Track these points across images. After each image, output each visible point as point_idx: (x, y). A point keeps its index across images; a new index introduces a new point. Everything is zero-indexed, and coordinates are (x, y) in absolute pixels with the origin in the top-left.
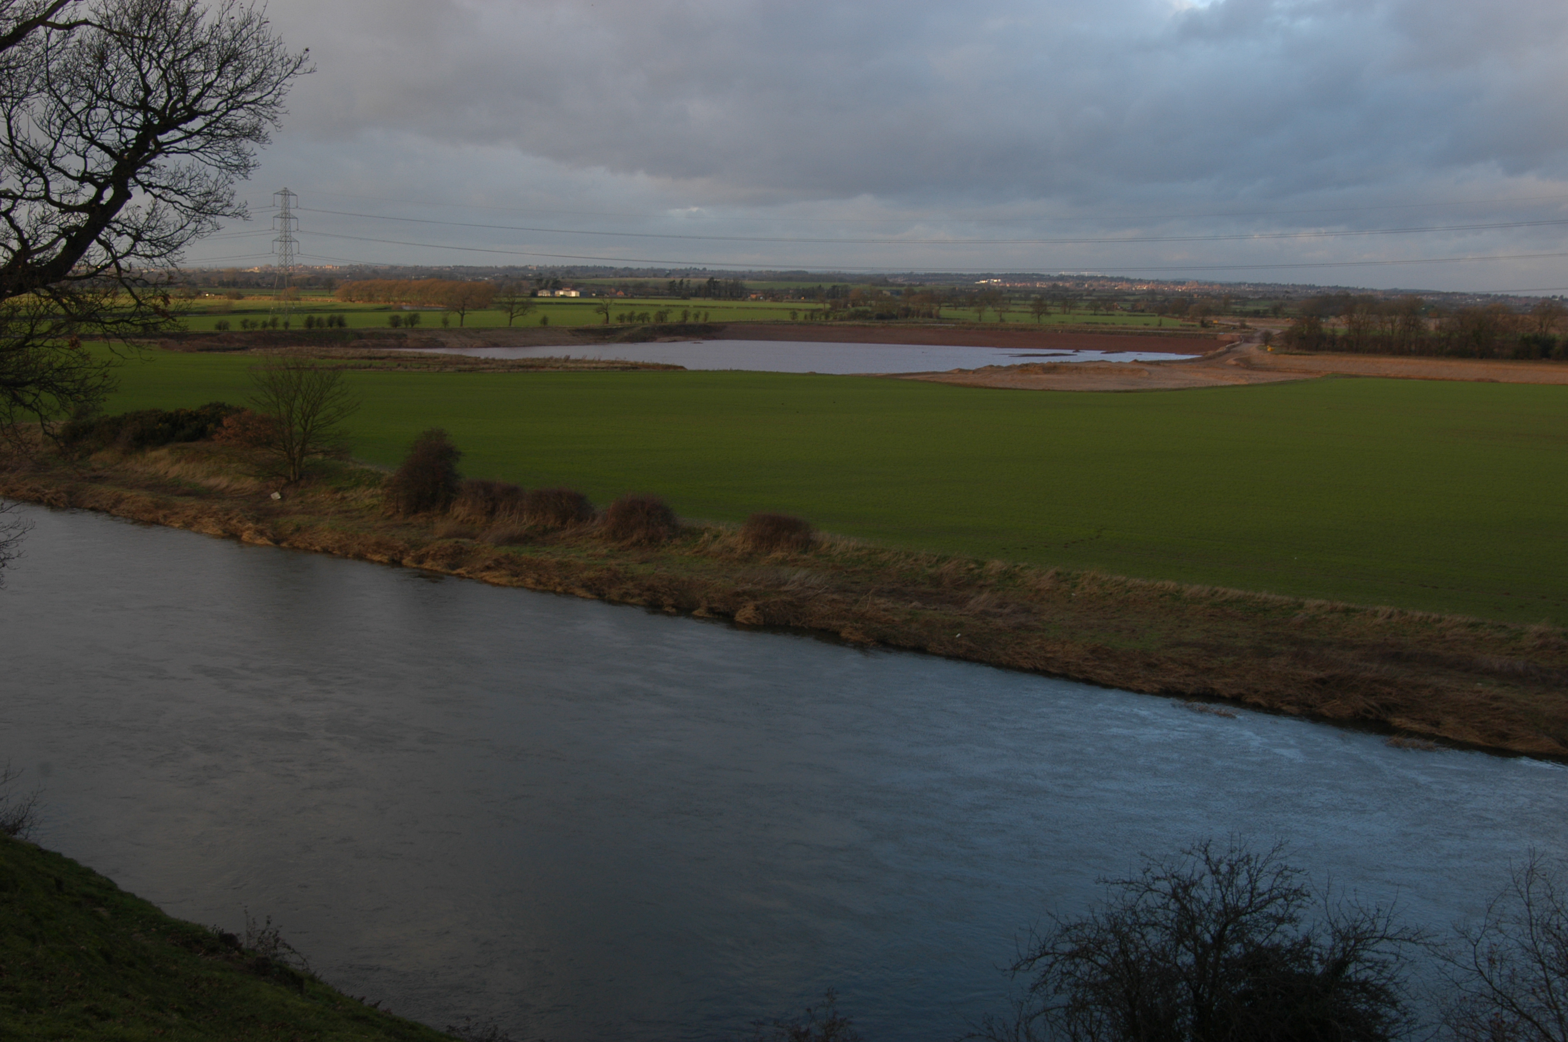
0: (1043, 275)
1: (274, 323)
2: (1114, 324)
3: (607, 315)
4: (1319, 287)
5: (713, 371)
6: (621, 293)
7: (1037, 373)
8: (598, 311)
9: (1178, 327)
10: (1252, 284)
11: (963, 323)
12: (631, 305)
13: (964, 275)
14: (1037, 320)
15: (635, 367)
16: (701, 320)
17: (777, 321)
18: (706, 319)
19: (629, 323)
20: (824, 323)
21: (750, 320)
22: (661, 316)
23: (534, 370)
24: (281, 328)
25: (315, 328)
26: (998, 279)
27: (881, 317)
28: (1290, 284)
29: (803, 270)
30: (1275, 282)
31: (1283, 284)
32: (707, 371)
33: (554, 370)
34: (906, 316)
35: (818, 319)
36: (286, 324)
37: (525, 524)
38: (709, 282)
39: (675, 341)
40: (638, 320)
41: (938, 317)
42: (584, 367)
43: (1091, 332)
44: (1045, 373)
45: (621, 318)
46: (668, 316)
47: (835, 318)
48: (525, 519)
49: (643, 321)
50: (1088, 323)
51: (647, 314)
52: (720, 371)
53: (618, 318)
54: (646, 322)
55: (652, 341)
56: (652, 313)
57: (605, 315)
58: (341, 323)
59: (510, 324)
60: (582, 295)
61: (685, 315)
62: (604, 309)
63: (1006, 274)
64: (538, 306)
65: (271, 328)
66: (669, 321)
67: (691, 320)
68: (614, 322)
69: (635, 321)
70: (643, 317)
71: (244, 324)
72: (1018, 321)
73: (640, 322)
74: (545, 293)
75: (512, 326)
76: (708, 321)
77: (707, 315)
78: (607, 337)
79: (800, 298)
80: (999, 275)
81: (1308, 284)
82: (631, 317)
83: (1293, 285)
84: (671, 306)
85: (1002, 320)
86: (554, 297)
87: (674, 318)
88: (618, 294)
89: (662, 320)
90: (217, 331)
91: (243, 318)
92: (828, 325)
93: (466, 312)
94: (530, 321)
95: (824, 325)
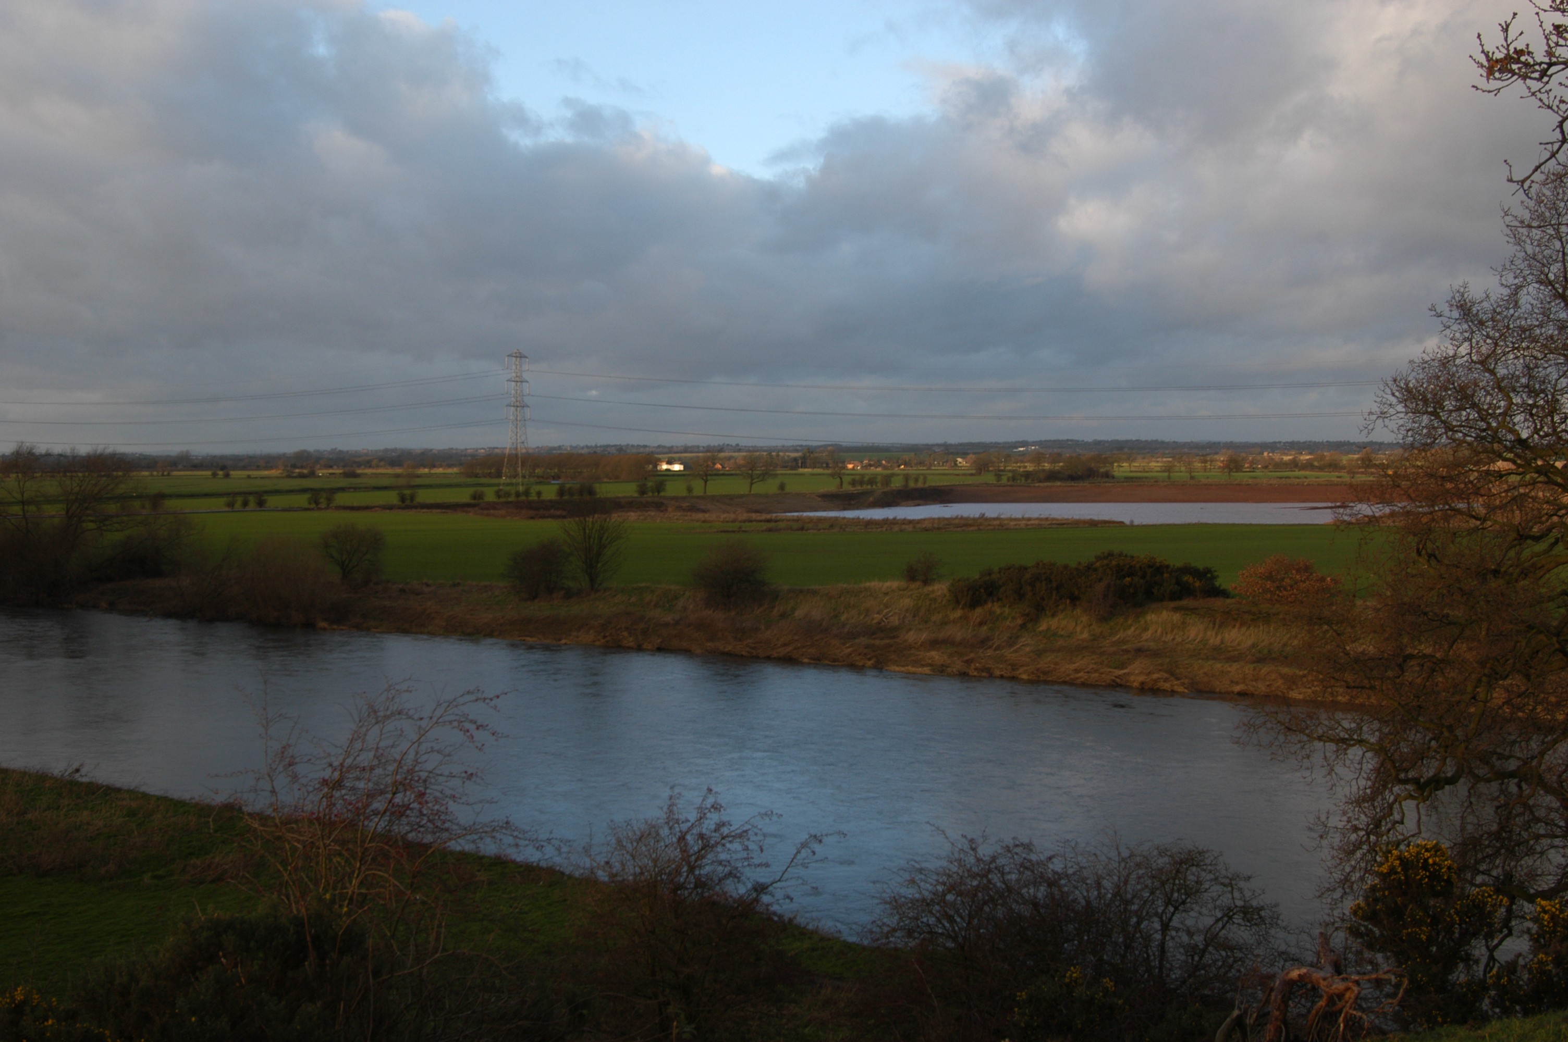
0: (1078, 441)
1: (527, 493)
3: (841, 479)
8: (833, 476)
13: (999, 444)
16: (920, 485)
17: (987, 483)
18: (924, 483)
19: (860, 488)
20: (1031, 485)
22: (886, 480)
24: (533, 497)
25: (566, 497)
26: (1034, 446)
36: (539, 494)
51: (874, 478)
54: (874, 487)
58: (591, 492)
61: (907, 479)
63: (1041, 441)
65: (523, 498)
66: (893, 485)
67: (912, 484)
68: (847, 488)
69: (865, 486)
70: (872, 481)
71: (498, 494)
73: (869, 487)
75: (752, 492)
76: (927, 485)
77: (925, 479)
80: (1034, 442)
82: (861, 482)
87: (897, 484)
89: (887, 484)
90: (473, 501)
91: (496, 488)
92: (1039, 486)
93: (709, 478)
94: (769, 487)
95: (1034, 486)
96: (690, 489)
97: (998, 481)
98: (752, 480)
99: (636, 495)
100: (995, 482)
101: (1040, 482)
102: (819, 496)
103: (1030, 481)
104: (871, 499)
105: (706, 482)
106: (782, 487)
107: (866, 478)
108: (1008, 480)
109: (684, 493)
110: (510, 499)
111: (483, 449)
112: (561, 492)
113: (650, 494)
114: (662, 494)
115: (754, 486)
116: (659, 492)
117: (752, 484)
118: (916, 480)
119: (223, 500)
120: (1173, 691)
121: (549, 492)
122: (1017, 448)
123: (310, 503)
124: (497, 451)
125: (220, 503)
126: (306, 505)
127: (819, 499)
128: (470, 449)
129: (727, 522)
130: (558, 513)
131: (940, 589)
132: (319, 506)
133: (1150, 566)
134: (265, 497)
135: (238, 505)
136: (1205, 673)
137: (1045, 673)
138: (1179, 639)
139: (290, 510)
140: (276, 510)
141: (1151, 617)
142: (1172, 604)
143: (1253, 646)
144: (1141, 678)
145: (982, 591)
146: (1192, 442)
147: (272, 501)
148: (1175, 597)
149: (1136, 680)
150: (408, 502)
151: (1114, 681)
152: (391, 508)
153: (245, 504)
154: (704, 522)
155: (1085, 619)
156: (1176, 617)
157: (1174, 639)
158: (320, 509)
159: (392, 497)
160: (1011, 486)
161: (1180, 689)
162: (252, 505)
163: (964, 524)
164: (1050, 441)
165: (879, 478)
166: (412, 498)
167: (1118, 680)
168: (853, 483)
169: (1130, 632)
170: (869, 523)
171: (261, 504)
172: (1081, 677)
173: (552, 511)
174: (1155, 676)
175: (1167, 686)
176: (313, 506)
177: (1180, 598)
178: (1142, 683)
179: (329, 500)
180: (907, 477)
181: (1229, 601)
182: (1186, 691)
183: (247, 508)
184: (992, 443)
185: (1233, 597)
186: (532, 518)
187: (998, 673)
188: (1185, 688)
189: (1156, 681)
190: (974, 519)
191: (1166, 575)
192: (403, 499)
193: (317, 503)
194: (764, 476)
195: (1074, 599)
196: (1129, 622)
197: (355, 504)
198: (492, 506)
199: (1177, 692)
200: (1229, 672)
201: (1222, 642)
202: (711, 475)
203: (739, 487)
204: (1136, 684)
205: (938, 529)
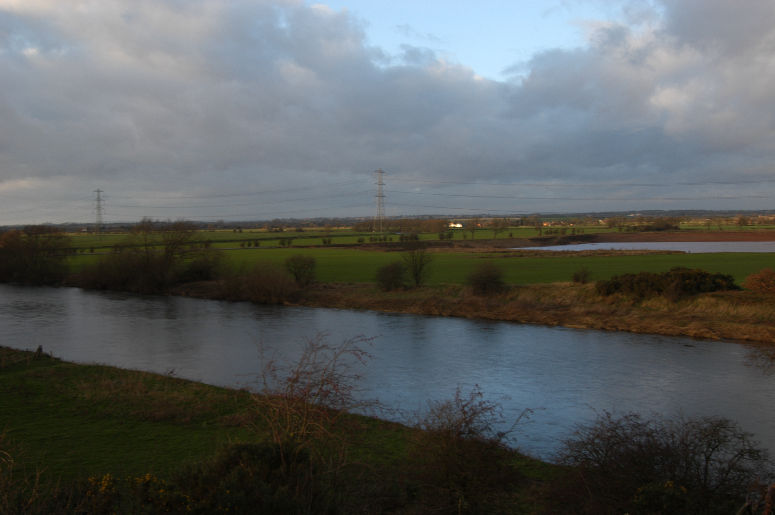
1: (385, 239)
3: (540, 230)
18: (583, 232)
22: (563, 231)
24: (388, 241)
25: (404, 241)
26: (639, 213)
35: (631, 231)
36: (391, 239)
46: (566, 231)
47: (638, 231)
51: (557, 230)
53: (545, 233)
54: (558, 235)
58: (416, 238)
65: (383, 241)
67: (576, 233)
68: (544, 235)
69: (553, 234)
70: (556, 232)
71: (371, 240)
73: (555, 235)
75: (496, 238)
82: (551, 232)
87: (569, 233)
89: (564, 234)
90: (359, 243)
91: (370, 237)
92: (641, 234)
93: (475, 231)
94: (505, 235)
95: (639, 234)
96: (465, 237)
97: (620, 231)
98: (496, 231)
99: (438, 239)
100: (619, 232)
101: (642, 231)
102: (529, 239)
103: (636, 231)
104: (556, 241)
105: (473, 232)
106: (511, 235)
107: (553, 230)
108: (625, 231)
109: (462, 238)
110: (377, 242)
111: (364, 217)
112: (402, 238)
113: (446, 239)
114: (451, 239)
115: (497, 235)
116: (450, 238)
118: (579, 231)
119: (239, 243)
120: (711, 338)
121: (396, 238)
122: (629, 214)
123: (280, 245)
124: (370, 218)
125: (237, 245)
126: (278, 246)
127: (529, 241)
128: (357, 218)
129: (484, 252)
130: (400, 248)
131: (591, 286)
132: (285, 246)
133: (699, 274)
134: (259, 242)
135: (246, 246)
136: (728, 329)
137: (644, 328)
138: (714, 312)
139: (271, 248)
140: (264, 248)
141: (700, 300)
142: (711, 294)
143: (754, 315)
144: (695, 332)
145: (612, 286)
146: (721, 211)
147: (262, 243)
148: (712, 290)
149: (692, 332)
150: (327, 244)
151: (680, 333)
152: (319, 246)
153: (249, 245)
154: (472, 252)
155: (665, 301)
156: (713, 300)
157: (712, 312)
158: (285, 247)
159: (319, 241)
160: (627, 234)
161: (715, 337)
162: (253, 246)
163: (603, 253)
164: (647, 211)
165: (560, 230)
166: (329, 241)
167: (682, 332)
168: (547, 233)
169: (689, 308)
170: (555, 253)
171: (257, 245)
172: (663, 331)
173: (398, 248)
174: (702, 330)
175: (708, 335)
176: (282, 246)
177: (714, 291)
178: (695, 334)
179: (289, 243)
180: (574, 230)
181: (741, 292)
182: (718, 338)
183: (251, 247)
184: (617, 212)
185: (743, 290)
186: (388, 251)
187: (620, 328)
188: (718, 337)
189: (702, 333)
190: (608, 251)
191: (707, 279)
192: (325, 242)
193: (283, 244)
194: (502, 230)
195: (660, 291)
196: (689, 302)
197: (302, 245)
198: (368, 245)
199: (713, 339)
200: (741, 328)
201: (737, 313)
202: (475, 229)
203: (490, 235)
204: (692, 334)
205: (590, 256)
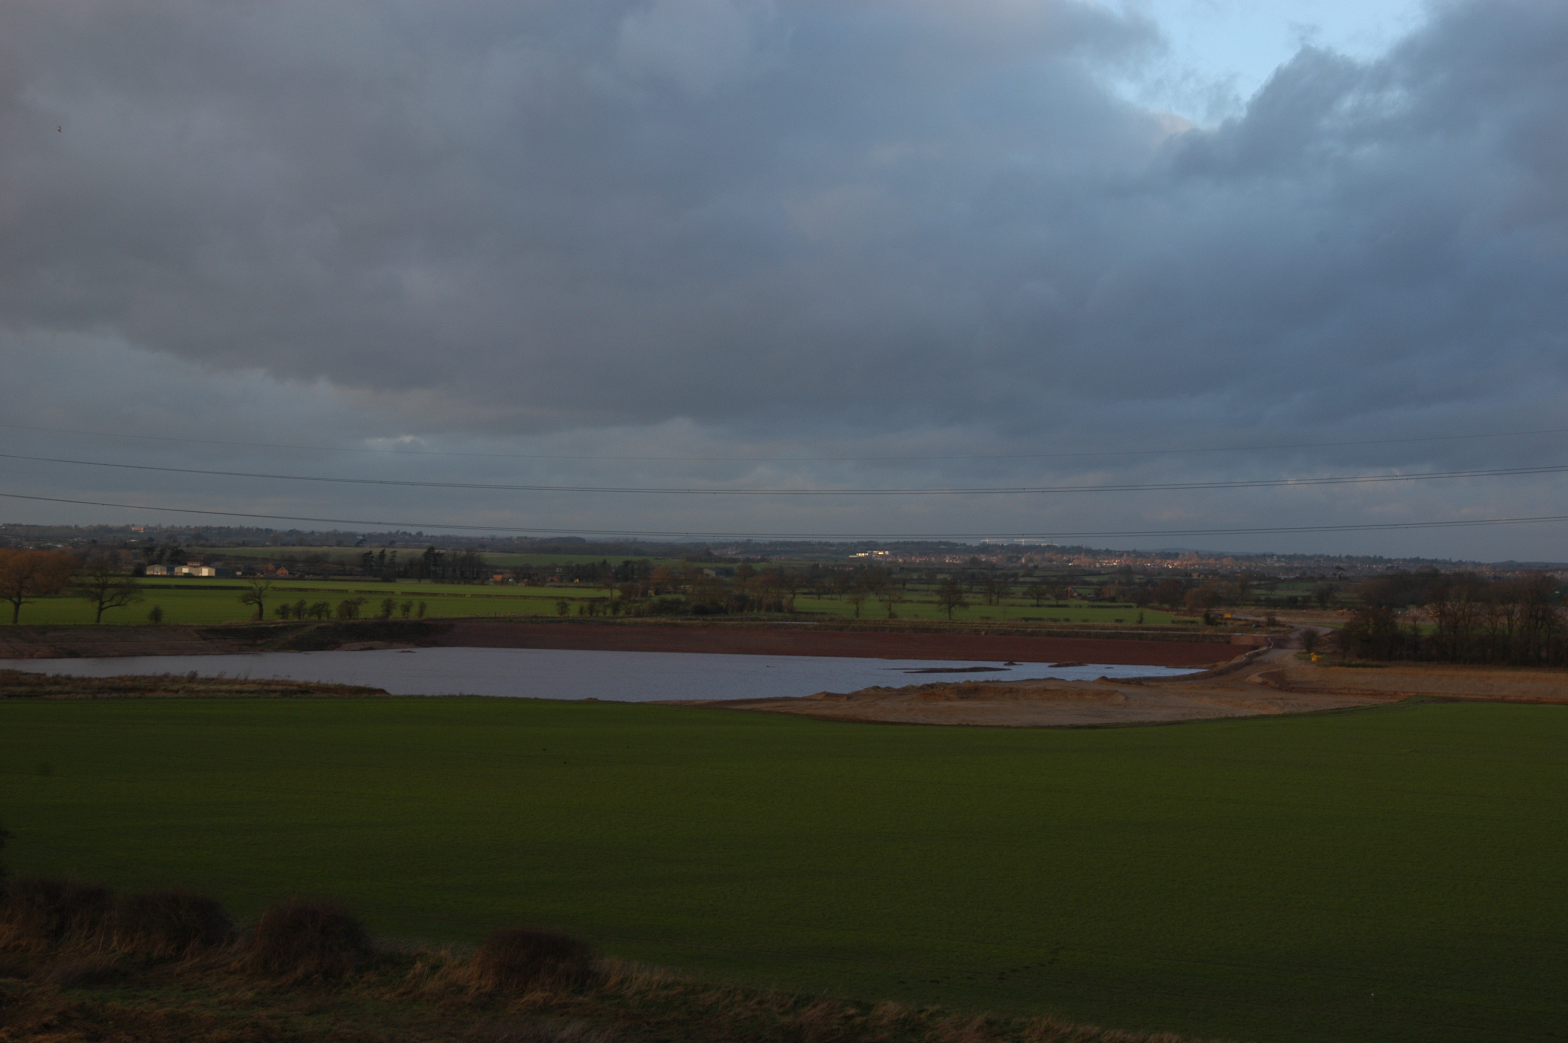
0: (956, 545)
2: (1067, 620)
3: (261, 605)
4: (1390, 560)
5: (432, 697)
6: (283, 572)
7: (948, 699)
8: (245, 600)
9: (1170, 625)
10: (1283, 556)
11: (831, 620)
12: (300, 590)
13: (832, 545)
14: (947, 615)
15: (305, 690)
16: (413, 615)
17: (536, 617)
18: (421, 613)
19: (296, 620)
20: (611, 621)
21: (493, 615)
22: (349, 608)
23: (138, 694)
26: (884, 550)
27: (701, 611)
28: (1343, 556)
29: (577, 535)
30: (1319, 553)
31: (1332, 555)
32: (422, 697)
33: (170, 695)
34: (741, 609)
35: (601, 614)
37: (115, 951)
38: (426, 555)
39: (371, 648)
40: (310, 615)
41: (792, 610)
42: (220, 691)
43: (1032, 634)
44: (962, 698)
45: (283, 611)
46: (360, 607)
47: (628, 613)
48: (115, 943)
49: (319, 618)
50: (1026, 619)
51: (325, 604)
52: (444, 697)
53: (277, 612)
54: (324, 618)
55: (333, 649)
56: (334, 604)
57: (256, 606)
59: (98, 621)
60: (219, 574)
61: (388, 607)
62: (255, 597)
63: (898, 543)
64: (145, 591)
66: (362, 616)
67: (397, 614)
68: (271, 616)
69: (306, 616)
70: (319, 609)
72: (916, 616)
73: (315, 618)
74: (158, 570)
75: (102, 623)
76: (425, 617)
77: (423, 607)
78: (259, 642)
79: (572, 580)
80: (886, 544)
81: (1372, 556)
82: (299, 611)
83: (1348, 557)
84: (365, 592)
85: (892, 615)
86: (173, 576)
87: (370, 611)
88: (279, 572)
89: (350, 615)
98: (102, 603)
105: (17, 605)
106: (156, 615)
107: (310, 604)
115: (104, 613)
117: (101, 609)
118: (407, 608)
122: (855, 552)
